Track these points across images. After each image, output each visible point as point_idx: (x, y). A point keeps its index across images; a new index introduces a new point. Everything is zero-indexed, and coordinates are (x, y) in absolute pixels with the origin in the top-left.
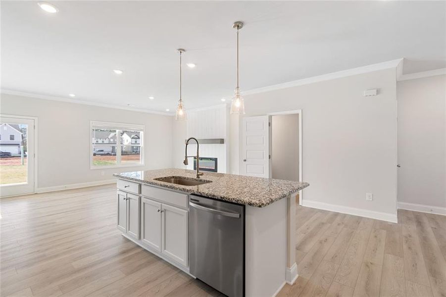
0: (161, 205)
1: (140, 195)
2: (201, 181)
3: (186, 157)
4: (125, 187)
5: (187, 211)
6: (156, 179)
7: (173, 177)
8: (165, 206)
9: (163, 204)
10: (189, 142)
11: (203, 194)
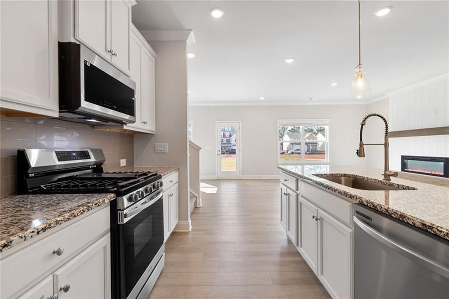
0: (317, 210)
1: (298, 192)
2: (392, 185)
3: (361, 145)
4: (285, 180)
5: (351, 230)
6: (317, 175)
7: (345, 175)
8: (322, 214)
9: (319, 210)
10: (367, 121)
11: (378, 208)
